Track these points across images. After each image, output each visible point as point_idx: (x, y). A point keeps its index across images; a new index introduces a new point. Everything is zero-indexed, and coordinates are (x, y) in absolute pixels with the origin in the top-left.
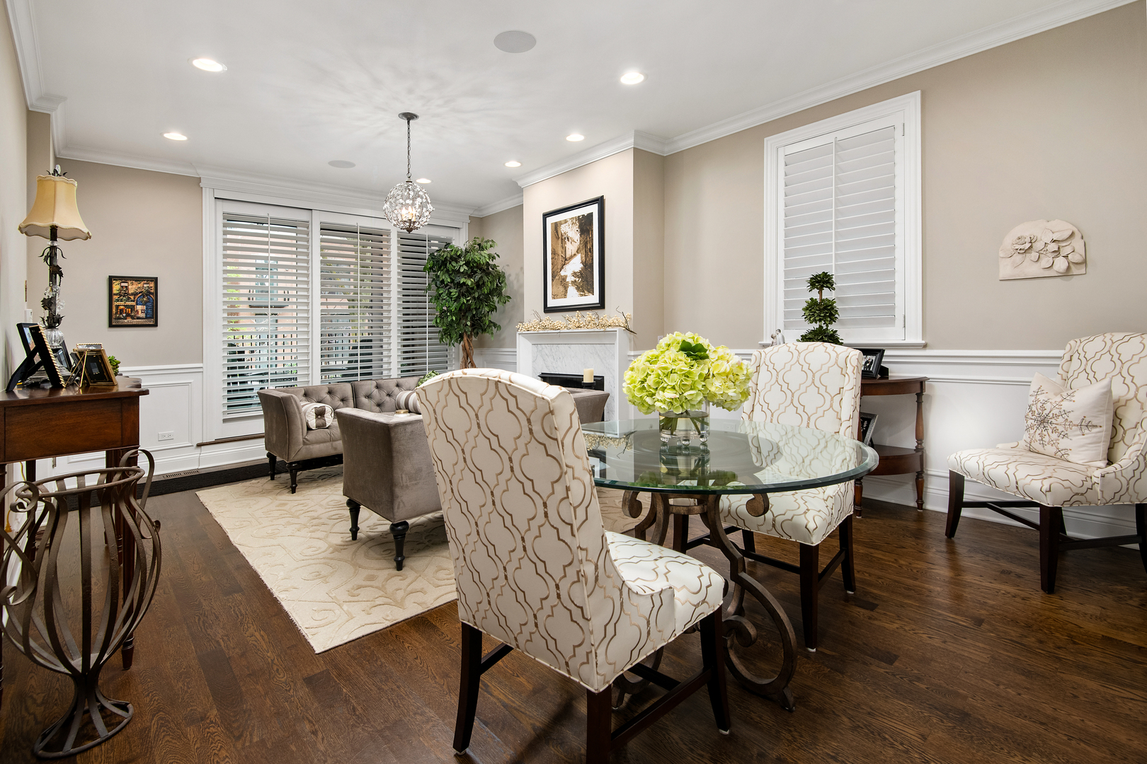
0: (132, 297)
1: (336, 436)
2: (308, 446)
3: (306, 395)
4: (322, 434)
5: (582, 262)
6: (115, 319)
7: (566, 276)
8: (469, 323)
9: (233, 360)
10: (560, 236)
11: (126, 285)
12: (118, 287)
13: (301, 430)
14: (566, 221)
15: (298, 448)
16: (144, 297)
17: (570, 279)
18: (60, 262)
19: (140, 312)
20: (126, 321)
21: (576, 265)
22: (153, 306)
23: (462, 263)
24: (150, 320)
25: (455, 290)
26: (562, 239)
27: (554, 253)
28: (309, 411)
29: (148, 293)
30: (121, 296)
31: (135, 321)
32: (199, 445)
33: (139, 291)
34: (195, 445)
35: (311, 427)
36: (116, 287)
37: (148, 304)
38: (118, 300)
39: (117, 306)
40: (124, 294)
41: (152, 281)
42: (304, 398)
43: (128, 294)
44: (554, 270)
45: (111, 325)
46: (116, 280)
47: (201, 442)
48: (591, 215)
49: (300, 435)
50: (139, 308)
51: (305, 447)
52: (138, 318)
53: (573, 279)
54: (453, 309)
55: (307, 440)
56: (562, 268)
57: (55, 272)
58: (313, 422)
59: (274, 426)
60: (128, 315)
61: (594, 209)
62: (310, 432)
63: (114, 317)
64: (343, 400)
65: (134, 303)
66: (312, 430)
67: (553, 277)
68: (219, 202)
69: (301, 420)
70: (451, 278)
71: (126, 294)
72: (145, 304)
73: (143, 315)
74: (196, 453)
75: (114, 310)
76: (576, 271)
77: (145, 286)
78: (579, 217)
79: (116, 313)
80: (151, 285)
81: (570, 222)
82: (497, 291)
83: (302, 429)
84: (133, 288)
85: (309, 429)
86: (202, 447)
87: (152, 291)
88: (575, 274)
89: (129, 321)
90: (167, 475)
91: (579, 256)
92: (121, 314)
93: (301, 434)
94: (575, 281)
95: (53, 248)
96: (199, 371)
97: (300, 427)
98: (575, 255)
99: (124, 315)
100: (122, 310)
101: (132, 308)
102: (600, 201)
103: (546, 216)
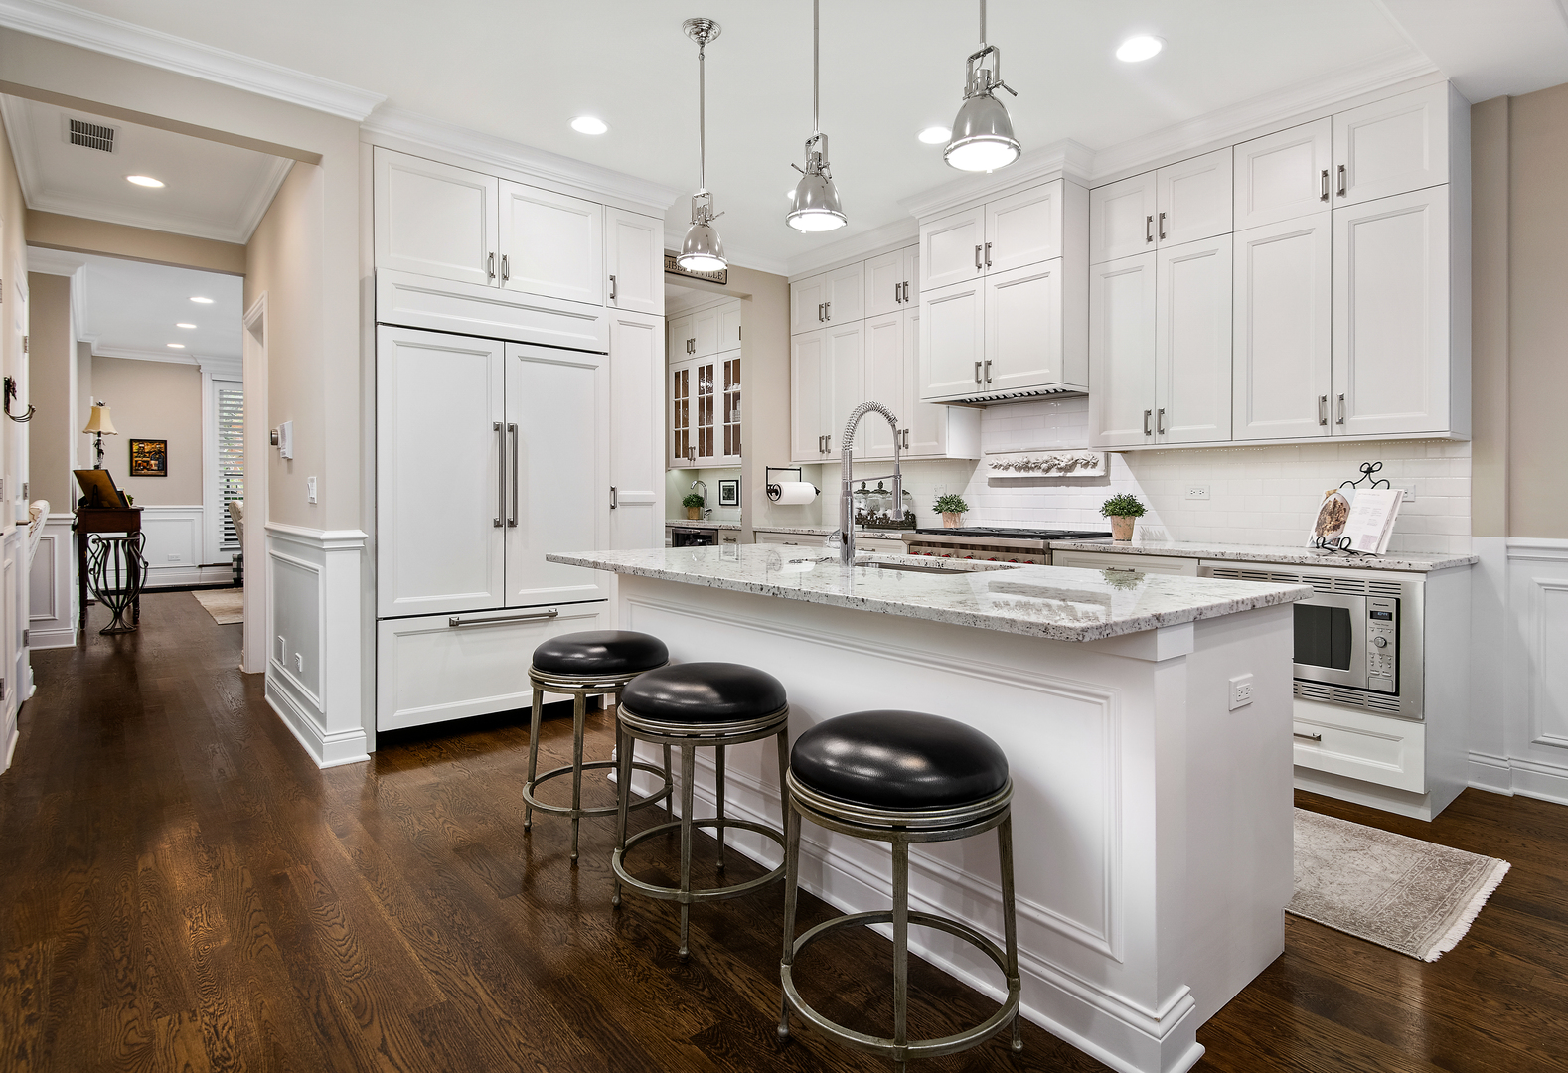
0: (147, 455)
6: (135, 470)
11: (143, 446)
12: (137, 447)
16: (156, 454)
18: (102, 447)
19: (154, 466)
20: (143, 472)
22: (163, 462)
24: (161, 471)
29: (160, 452)
30: (139, 453)
31: (150, 472)
32: (200, 565)
33: (152, 450)
34: (196, 565)
36: (135, 448)
37: (160, 460)
38: (137, 457)
39: (137, 461)
40: (141, 452)
41: (162, 443)
43: (144, 452)
45: (132, 475)
46: (136, 442)
47: (201, 563)
50: (153, 462)
52: (153, 470)
57: (100, 452)
60: (145, 468)
63: (134, 468)
65: (149, 459)
68: (216, 382)
72: (157, 459)
73: (156, 468)
74: (197, 571)
75: (134, 464)
77: (157, 446)
79: (136, 466)
80: (162, 446)
84: (148, 448)
86: (203, 567)
87: (163, 450)
89: (145, 472)
92: (139, 466)
95: (99, 440)
96: (200, 511)
99: (142, 467)
100: (140, 464)
101: (148, 462)
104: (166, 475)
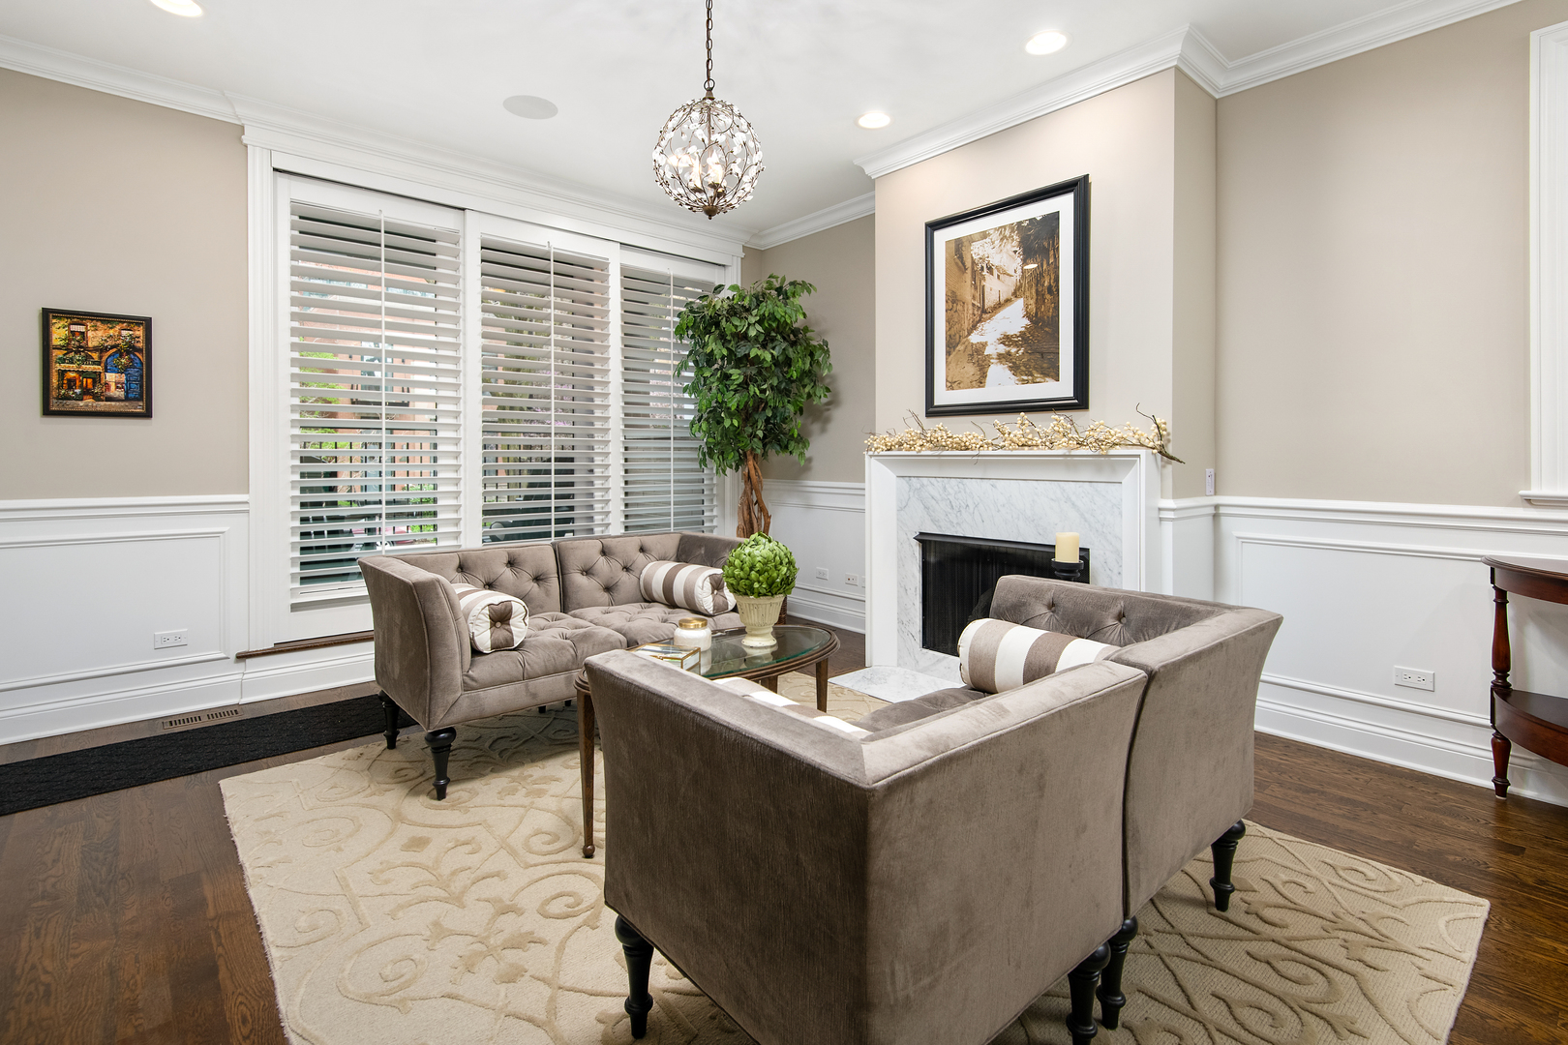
0: (95, 356)
1: (536, 667)
2: (473, 693)
3: (462, 568)
4: (505, 663)
5: (1028, 315)
6: (58, 398)
7: (984, 345)
8: (760, 433)
9: (312, 490)
10: (968, 264)
11: (81, 329)
12: (64, 333)
13: (458, 658)
14: (984, 235)
15: (451, 699)
16: (121, 356)
17: (993, 349)
19: (113, 387)
20: (81, 404)
21: (1014, 319)
22: (142, 376)
23: (752, 320)
24: (135, 403)
25: (738, 371)
26: (974, 272)
27: (953, 299)
28: (474, 612)
29: (131, 349)
30: (69, 351)
31: (102, 405)
32: (242, 657)
33: (110, 343)
34: (233, 656)
35: (481, 648)
36: (59, 333)
37: (132, 371)
38: (62, 361)
39: (62, 373)
40: (77, 347)
41: (138, 324)
42: (458, 576)
43: (86, 348)
44: (952, 332)
45: (47, 411)
46: (60, 318)
47: (245, 650)
48: (1053, 219)
49: (455, 667)
50: (111, 377)
51: (468, 694)
52: (109, 399)
53: (1002, 349)
54: (733, 405)
55: (473, 679)
56: (974, 327)
58: (484, 638)
59: (397, 642)
60: (86, 392)
61: (1065, 205)
62: (477, 658)
63: (54, 394)
64: (537, 579)
65: (99, 368)
66: (481, 654)
67: (951, 346)
68: (283, 179)
69: (459, 634)
70: (728, 349)
71: (82, 349)
72: (124, 370)
73: (120, 394)
74: (237, 673)
75: (55, 381)
76: (1011, 333)
77: (123, 334)
78: (1019, 223)
79: (60, 387)
80: (137, 333)
81: (995, 236)
82: (810, 376)
83: (462, 655)
84: (96, 335)
85: (476, 652)
86: (248, 661)
87: (140, 345)
88: (1006, 340)
89: (88, 403)
90: (171, 720)
91: (1019, 304)
92: (70, 388)
93: (459, 665)
94: (1009, 353)
96: (242, 510)
97: (457, 650)
98: (1008, 301)
99: (78, 391)
100: (71, 383)
101: (96, 378)
102: (1079, 188)
103: (934, 226)
104: (147, 414)
